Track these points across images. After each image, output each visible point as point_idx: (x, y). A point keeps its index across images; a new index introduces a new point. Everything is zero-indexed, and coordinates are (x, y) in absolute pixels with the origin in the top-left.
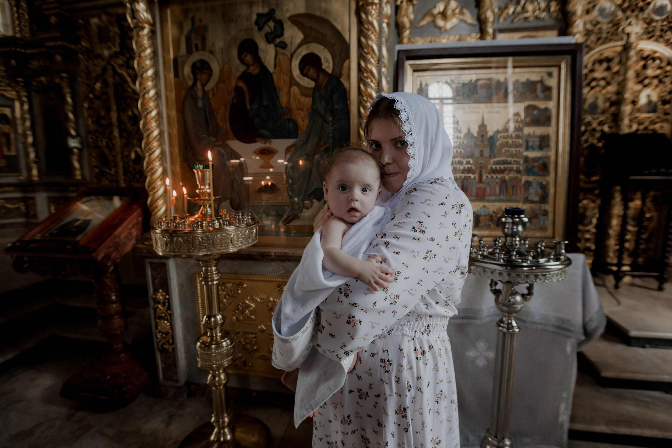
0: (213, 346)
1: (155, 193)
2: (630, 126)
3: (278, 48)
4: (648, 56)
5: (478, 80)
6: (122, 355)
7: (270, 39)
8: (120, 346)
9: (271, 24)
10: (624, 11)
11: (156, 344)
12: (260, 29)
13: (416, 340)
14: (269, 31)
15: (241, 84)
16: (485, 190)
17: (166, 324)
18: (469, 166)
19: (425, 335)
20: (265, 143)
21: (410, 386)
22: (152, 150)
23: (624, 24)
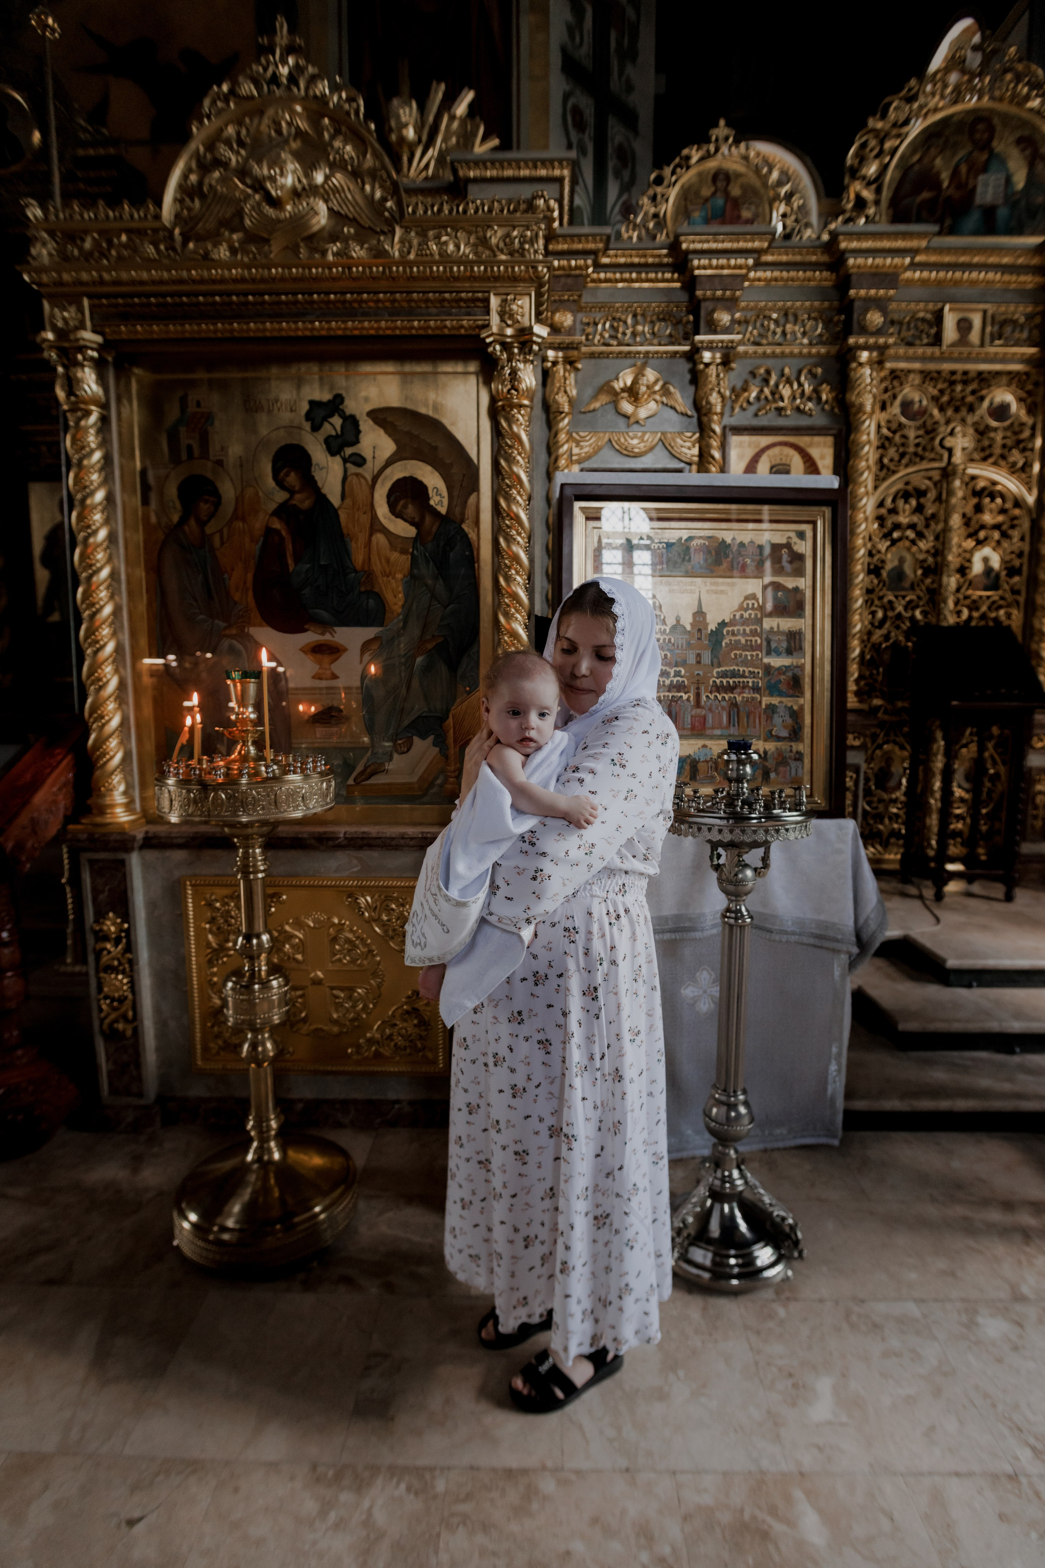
0: (257, 987)
1: (104, 725)
2: (959, 613)
3: (348, 465)
4: (984, 489)
5: (690, 539)
6: (20, 1052)
7: (334, 446)
8: (15, 1033)
9: (337, 421)
10: (942, 409)
11: (96, 1024)
12: (315, 428)
13: (609, 901)
14: (334, 433)
15: (277, 525)
16: (705, 717)
17: (121, 981)
18: (680, 679)
19: (620, 896)
20: (323, 634)
21: (601, 959)
22: (102, 643)
23: (943, 430)
